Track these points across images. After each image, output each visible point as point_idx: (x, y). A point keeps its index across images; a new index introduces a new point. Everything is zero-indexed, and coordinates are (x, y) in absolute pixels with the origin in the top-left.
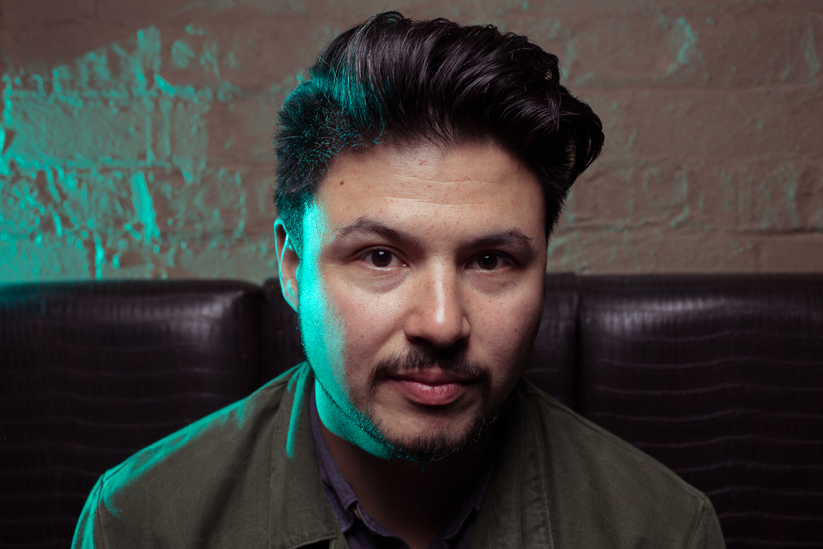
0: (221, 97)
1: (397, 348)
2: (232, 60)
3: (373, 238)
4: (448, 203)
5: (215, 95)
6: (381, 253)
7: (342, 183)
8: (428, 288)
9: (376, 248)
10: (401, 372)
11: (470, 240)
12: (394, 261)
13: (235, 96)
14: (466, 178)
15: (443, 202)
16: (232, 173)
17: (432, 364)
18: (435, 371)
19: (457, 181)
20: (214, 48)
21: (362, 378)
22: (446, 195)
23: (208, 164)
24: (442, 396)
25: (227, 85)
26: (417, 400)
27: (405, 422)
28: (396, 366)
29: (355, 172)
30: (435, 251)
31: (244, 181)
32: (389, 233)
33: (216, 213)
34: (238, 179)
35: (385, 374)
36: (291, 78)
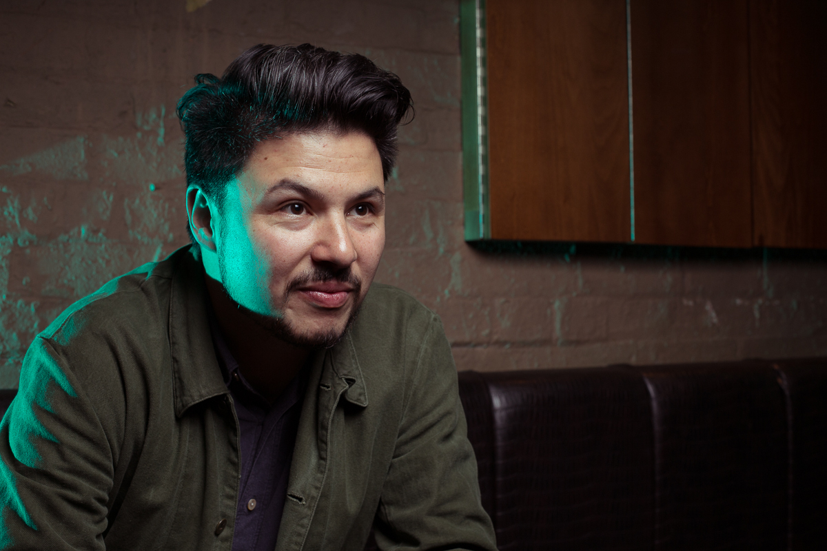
0: (20, 243)
1: (305, 268)
2: (31, 214)
3: (292, 193)
4: (341, 172)
5: (16, 241)
6: (296, 206)
7: (266, 159)
8: (330, 229)
9: (293, 202)
10: (310, 284)
11: (356, 195)
12: (304, 212)
13: (31, 242)
14: (351, 156)
15: (338, 172)
16: (28, 304)
17: (330, 279)
18: (333, 283)
19: (346, 157)
20: (16, 203)
21: (281, 288)
22: (340, 167)
23: (8, 296)
24: (337, 302)
25: (26, 233)
26: (322, 305)
27: (309, 321)
28: (306, 281)
29: (276, 151)
30: (334, 204)
31: (37, 310)
32: (303, 190)
33: (14, 336)
34: (33, 309)
35: (297, 286)
36: (76, 230)
